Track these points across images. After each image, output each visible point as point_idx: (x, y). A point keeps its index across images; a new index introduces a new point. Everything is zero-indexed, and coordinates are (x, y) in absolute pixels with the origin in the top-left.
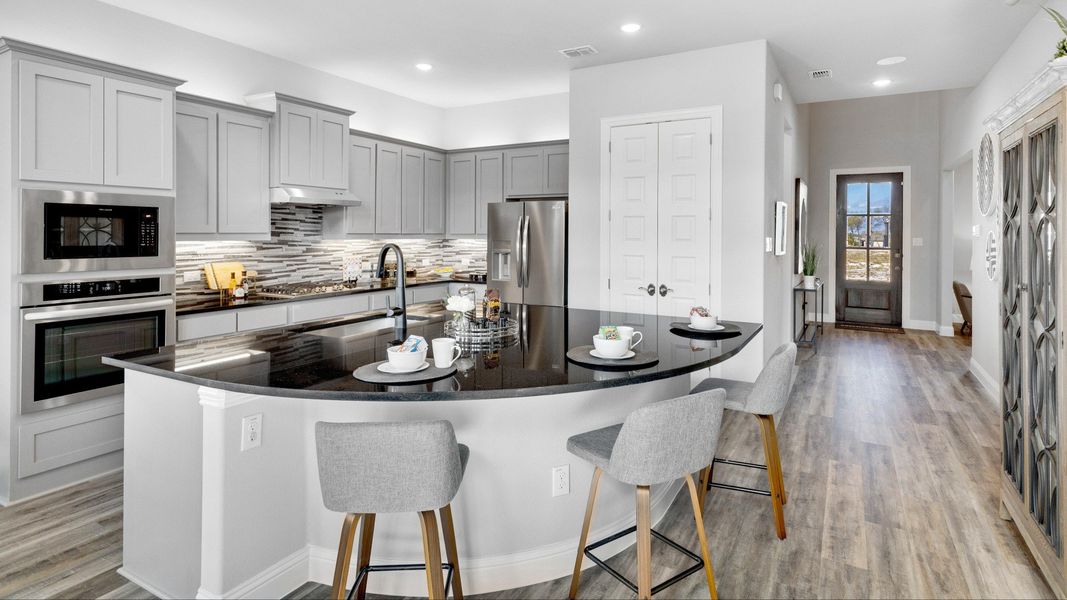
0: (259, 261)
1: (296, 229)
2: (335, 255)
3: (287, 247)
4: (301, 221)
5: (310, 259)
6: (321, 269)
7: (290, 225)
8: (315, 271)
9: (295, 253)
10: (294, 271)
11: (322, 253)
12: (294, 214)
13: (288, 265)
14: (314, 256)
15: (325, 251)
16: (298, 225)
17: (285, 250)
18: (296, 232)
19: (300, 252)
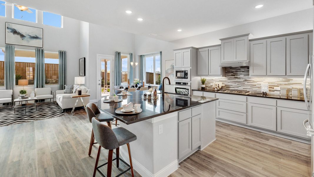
0: (228, 82)
1: (240, 74)
2: (258, 83)
3: (237, 79)
4: (243, 71)
5: (246, 83)
6: (251, 87)
7: (238, 73)
8: (249, 87)
9: (240, 81)
10: (240, 86)
11: (252, 82)
12: (240, 69)
13: (238, 84)
14: (248, 82)
15: (253, 81)
16: (241, 73)
17: (237, 80)
18: (240, 75)
19: (242, 81)
